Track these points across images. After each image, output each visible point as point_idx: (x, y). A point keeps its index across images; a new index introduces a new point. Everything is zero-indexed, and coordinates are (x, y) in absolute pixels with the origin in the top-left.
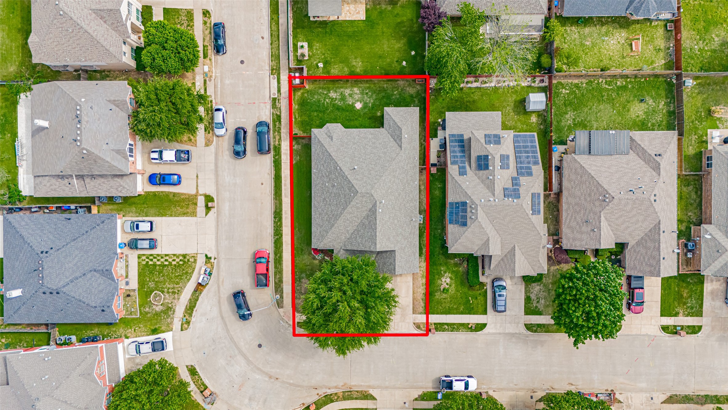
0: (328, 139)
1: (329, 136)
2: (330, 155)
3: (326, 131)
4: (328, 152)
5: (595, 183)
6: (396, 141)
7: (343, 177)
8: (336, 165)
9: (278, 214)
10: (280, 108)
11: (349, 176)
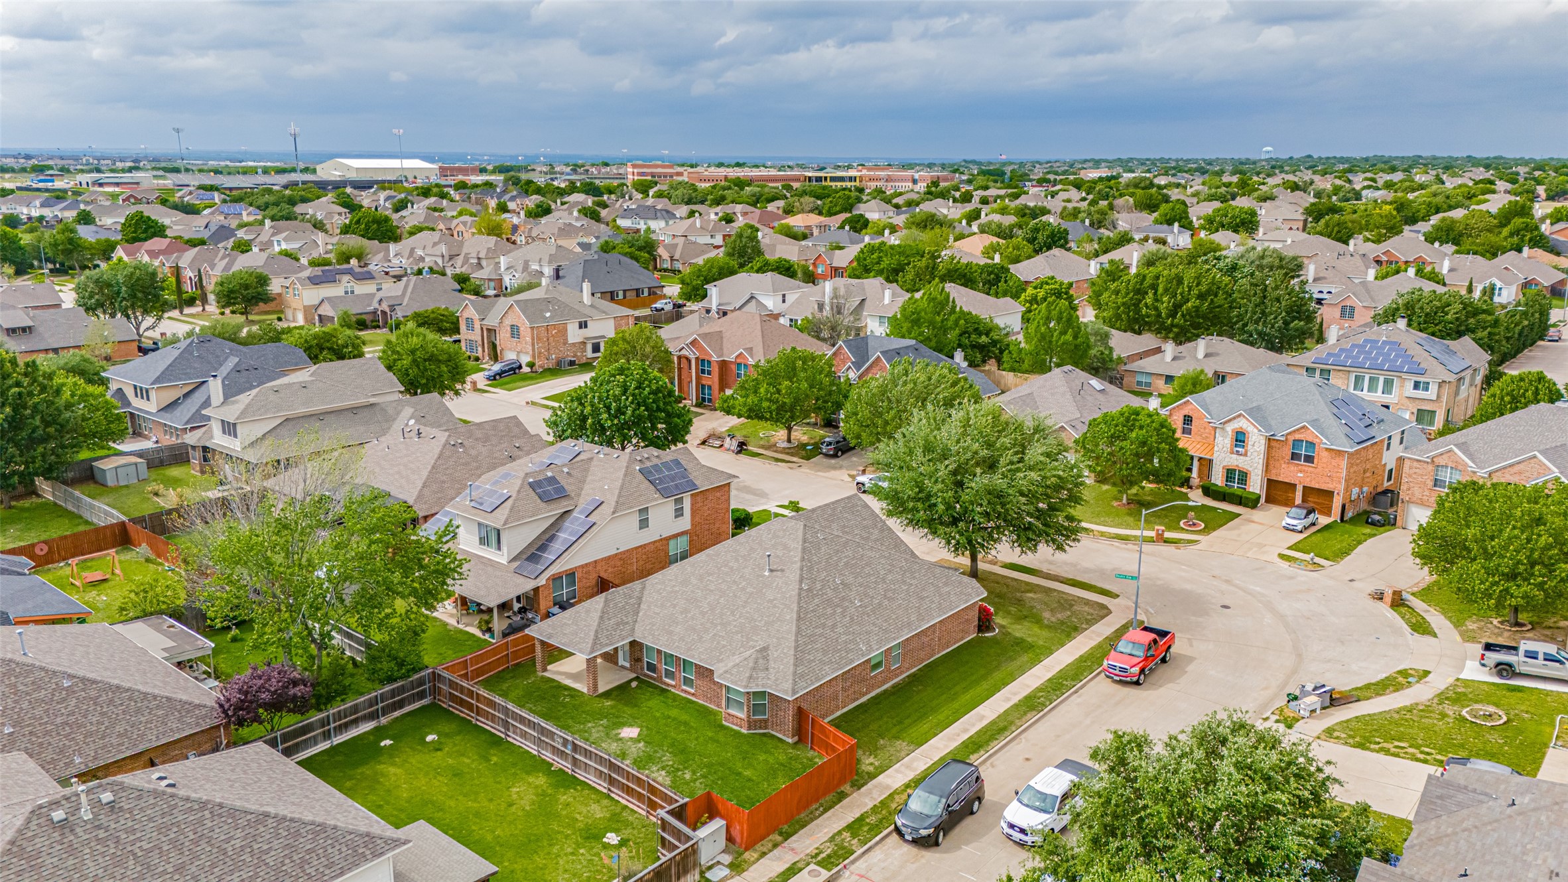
0: (773, 654)
1: (766, 658)
2: (799, 619)
3: (762, 674)
4: (798, 627)
5: (440, 462)
6: (640, 598)
7: (811, 569)
8: (804, 594)
9: (1033, 704)
10: (832, 839)
11: (797, 559)
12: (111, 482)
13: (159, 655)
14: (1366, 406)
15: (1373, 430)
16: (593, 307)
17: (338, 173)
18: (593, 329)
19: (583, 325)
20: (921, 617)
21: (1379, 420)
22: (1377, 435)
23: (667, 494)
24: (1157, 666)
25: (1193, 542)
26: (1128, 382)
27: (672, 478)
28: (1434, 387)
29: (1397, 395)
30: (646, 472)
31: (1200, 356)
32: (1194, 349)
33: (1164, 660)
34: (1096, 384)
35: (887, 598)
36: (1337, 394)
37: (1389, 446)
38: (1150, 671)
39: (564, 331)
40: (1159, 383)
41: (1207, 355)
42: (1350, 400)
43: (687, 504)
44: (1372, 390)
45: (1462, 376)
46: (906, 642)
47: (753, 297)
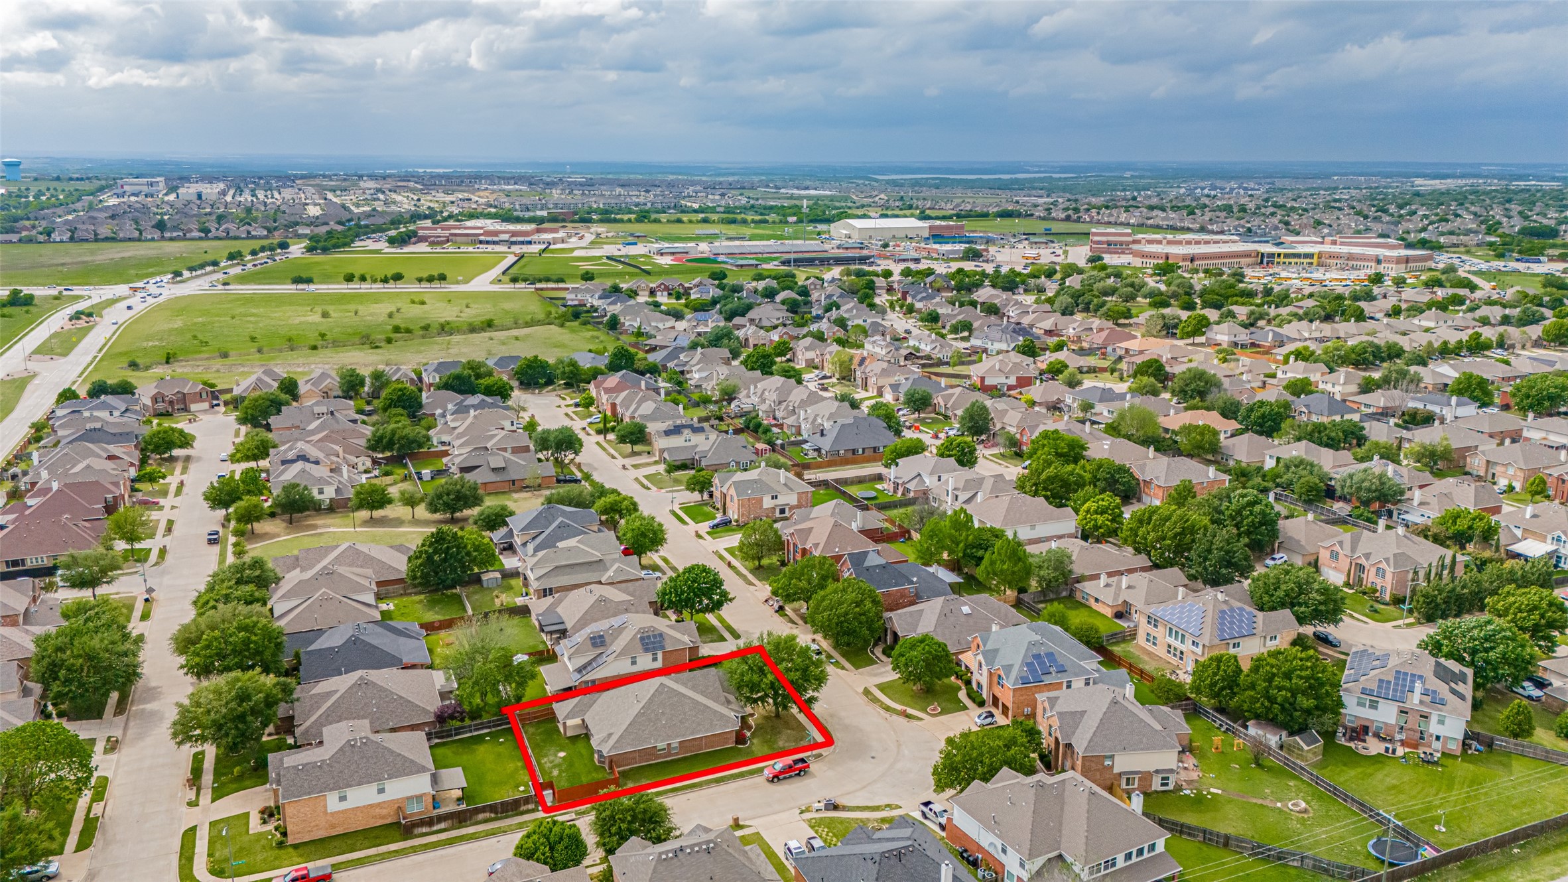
12: (485, 585)
13: (438, 687)
14: (1060, 661)
15: (1048, 676)
16: (785, 485)
17: (845, 232)
18: (781, 500)
19: (774, 497)
20: (692, 733)
21: (1062, 670)
22: (1048, 680)
23: (647, 650)
24: (791, 777)
25: (921, 719)
26: (1078, 596)
27: (654, 643)
28: (1200, 647)
29: (1187, 647)
30: (642, 639)
31: (1124, 587)
32: (1121, 581)
33: (798, 775)
34: (966, 609)
35: (681, 722)
36: (1042, 651)
37: (1069, 687)
38: (785, 778)
39: (761, 500)
40: (1092, 601)
41: (1129, 587)
42: (1050, 655)
43: (660, 656)
44: (1176, 638)
45: (1232, 642)
46: (680, 742)
47: (919, 475)
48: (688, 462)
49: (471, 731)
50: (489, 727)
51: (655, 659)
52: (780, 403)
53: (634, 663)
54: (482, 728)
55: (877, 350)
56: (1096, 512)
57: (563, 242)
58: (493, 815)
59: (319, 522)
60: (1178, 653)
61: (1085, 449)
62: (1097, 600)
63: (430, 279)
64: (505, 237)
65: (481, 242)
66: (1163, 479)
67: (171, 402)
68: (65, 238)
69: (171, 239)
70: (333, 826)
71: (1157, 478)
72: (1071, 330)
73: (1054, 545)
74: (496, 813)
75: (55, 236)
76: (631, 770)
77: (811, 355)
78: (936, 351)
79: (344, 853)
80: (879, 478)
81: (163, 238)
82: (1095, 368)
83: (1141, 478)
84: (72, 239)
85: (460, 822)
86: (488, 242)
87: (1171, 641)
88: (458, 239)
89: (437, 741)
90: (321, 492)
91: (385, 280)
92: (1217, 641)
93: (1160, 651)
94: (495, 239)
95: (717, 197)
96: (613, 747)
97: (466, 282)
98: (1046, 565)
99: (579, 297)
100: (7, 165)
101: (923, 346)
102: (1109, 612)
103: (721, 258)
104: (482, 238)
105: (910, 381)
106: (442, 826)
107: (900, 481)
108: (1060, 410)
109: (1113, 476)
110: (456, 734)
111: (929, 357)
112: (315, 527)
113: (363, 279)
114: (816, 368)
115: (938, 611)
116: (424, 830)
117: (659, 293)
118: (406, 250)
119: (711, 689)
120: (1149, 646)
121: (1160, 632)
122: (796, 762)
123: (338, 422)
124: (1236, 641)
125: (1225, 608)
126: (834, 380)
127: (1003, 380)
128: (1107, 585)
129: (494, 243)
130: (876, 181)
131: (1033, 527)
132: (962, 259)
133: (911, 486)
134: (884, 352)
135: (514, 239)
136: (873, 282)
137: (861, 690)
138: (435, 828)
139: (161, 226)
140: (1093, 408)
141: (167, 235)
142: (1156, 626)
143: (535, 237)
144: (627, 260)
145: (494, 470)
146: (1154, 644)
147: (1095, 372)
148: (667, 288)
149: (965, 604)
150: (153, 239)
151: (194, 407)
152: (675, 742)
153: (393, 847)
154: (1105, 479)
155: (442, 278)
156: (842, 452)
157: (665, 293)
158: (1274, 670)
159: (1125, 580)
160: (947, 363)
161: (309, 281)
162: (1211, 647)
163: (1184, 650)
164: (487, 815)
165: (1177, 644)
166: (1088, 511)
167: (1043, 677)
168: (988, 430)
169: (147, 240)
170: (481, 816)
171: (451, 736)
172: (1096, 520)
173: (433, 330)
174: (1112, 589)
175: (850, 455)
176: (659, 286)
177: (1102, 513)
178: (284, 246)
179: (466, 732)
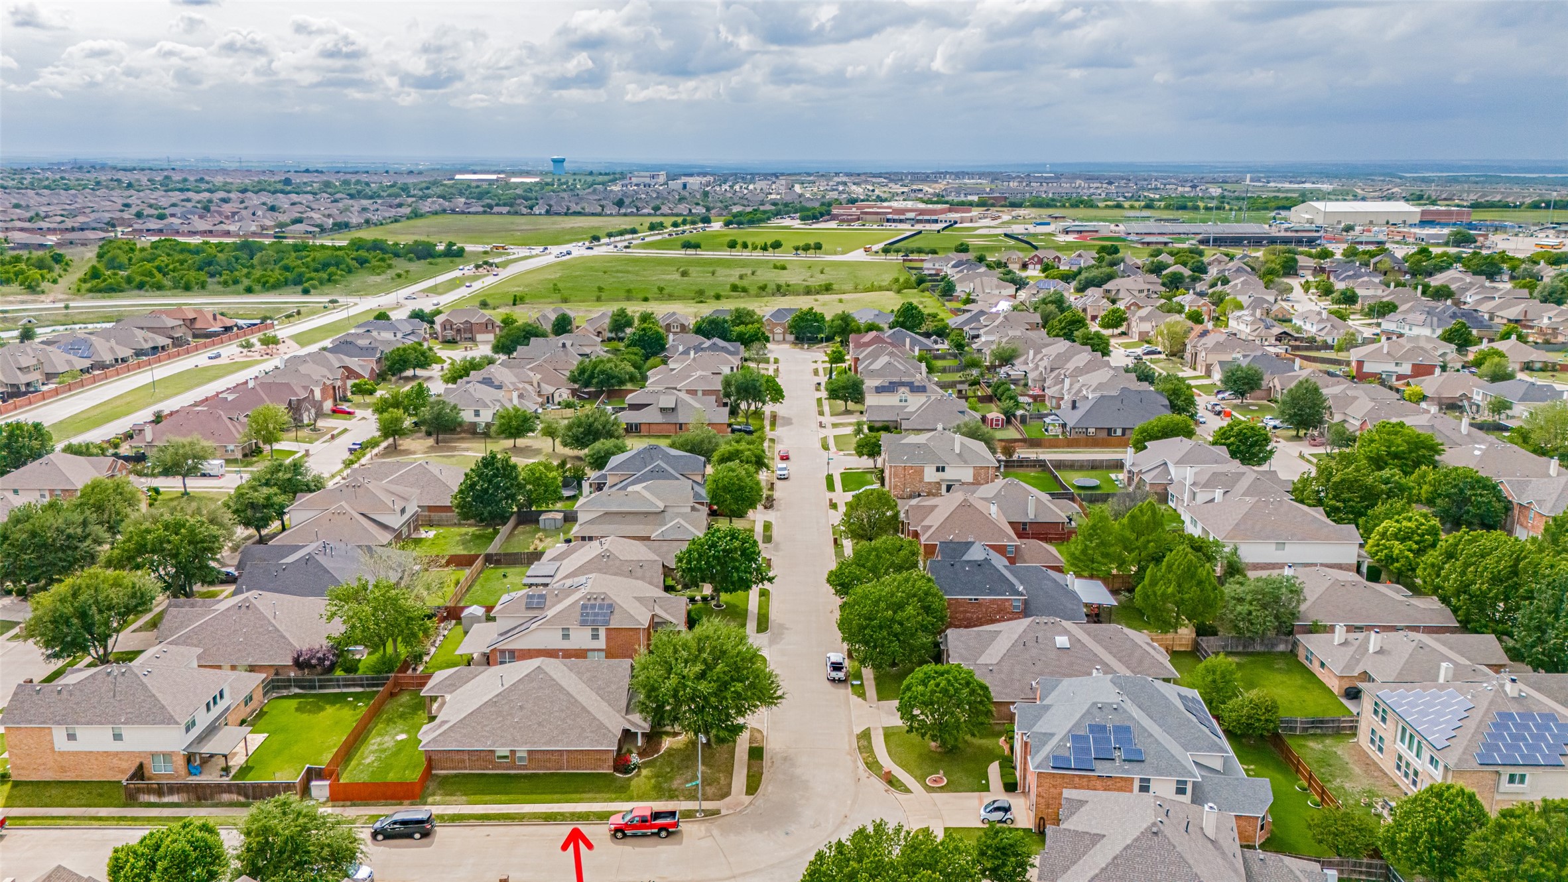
12: (536, 525)
14: (1140, 743)
15: (1108, 764)
16: (959, 455)
17: (1307, 216)
18: (950, 474)
19: (940, 469)
20: (548, 743)
21: (1135, 759)
22: (1103, 769)
23: (583, 623)
24: (644, 835)
25: (907, 791)
26: (1301, 653)
27: (596, 615)
28: (1441, 768)
29: (1421, 764)
30: (584, 607)
31: (1371, 649)
32: (1367, 640)
33: (658, 834)
34: (1062, 641)
35: (540, 724)
36: (1111, 720)
37: (1144, 788)
38: (634, 836)
39: (920, 472)
40: (1316, 664)
41: (1381, 652)
42: (1123, 731)
43: (602, 633)
44: (1410, 747)
45: (1506, 772)
46: (530, 752)
47: (1165, 464)
48: (892, 425)
49: (339, 686)
50: (362, 686)
51: (595, 637)
52: (1052, 370)
53: (566, 636)
54: (354, 686)
55: (1242, 327)
56: (1396, 536)
57: (971, 221)
58: (242, 799)
59: (464, 445)
60: (1411, 773)
61: (1438, 452)
62: (1322, 665)
63: (806, 248)
64: (911, 215)
65: (888, 220)
66: (1549, 505)
67: (459, 331)
68: (543, 212)
69: (625, 215)
70: (63, 769)
71: (1539, 502)
72: (1546, 321)
73: (1287, 572)
74: (247, 797)
75: (536, 210)
76: (456, 776)
77: (1146, 327)
78: (1323, 333)
79: (46, 806)
80: (1118, 465)
81: (619, 214)
82: (1554, 365)
83: (1515, 501)
84: (548, 213)
85: (199, 799)
86: (894, 221)
87: (1402, 748)
88: (868, 217)
89: (298, 691)
90: (477, 413)
91: (765, 248)
92: (1474, 764)
93: (1387, 763)
94: (902, 217)
95: (1187, 189)
96: (434, 740)
97: (843, 253)
98: (1249, 598)
99: (937, 266)
100: (554, 161)
101: (1308, 327)
102: (1335, 686)
103: (1131, 238)
104: (890, 216)
105: (1249, 359)
106: (175, 798)
107: (1135, 470)
108: (1461, 409)
109: (1461, 491)
110: (321, 687)
111: (1312, 340)
112: (454, 449)
113: (745, 246)
114: (1148, 342)
115: (1016, 636)
116: (153, 799)
117: (1031, 266)
118: (814, 226)
119: (614, 687)
120: (1371, 751)
121: (1388, 731)
122: (657, 815)
123: (566, 355)
124: (1518, 771)
125: (1514, 709)
126: (1163, 356)
127: (1391, 367)
128: (1345, 643)
129: (901, 221)
130: (1406, 178)
131: (1281, 546)
132: (1447, 244)
133: (1147, 478)
134: (1248, 331)
135: (920, 217)
136: (1296, 261)
137: (858, 730)
138: (166, 799)
139: (620, 203)
140: (1510, 408)
141: (623, 211)
142: (1384, 720)
143: (942, 217)
144: (1025, 238)
145: (662, 410)
146: (1380, 749)
147: (1554, 370)
148: (1040, 261)
149: (1066, 632)
150: (611, 215)
151: (479, 337)
152: (522, 750)
153: (103, 812)
154: (1448, 496)
155: (818, 247)
156: (1091, 430)
157: (1038, 267)
158: (1531, 841)
159: (1374, 641)
160: (1332, 347)
161: (697, 246)
162: (1459, 773)
163: (1420, 769)
164: (234, 797)
165: (1409, 756)
166: (1383, 535)
167: (1098, 765)
168: (1321, 422)
169: (607, 215)
170: (226, 797)
171: (314, 687)
172: (1391, 548)
173: (769, 290)
174: (1350, 651)
175: (1104, 434)
176: (1032, 258)
177: (1403, 540)
178: (706, 220)
179: (333, 687)
